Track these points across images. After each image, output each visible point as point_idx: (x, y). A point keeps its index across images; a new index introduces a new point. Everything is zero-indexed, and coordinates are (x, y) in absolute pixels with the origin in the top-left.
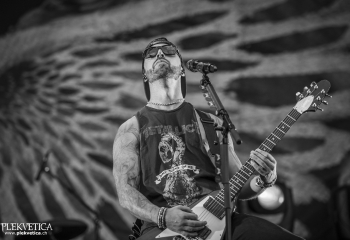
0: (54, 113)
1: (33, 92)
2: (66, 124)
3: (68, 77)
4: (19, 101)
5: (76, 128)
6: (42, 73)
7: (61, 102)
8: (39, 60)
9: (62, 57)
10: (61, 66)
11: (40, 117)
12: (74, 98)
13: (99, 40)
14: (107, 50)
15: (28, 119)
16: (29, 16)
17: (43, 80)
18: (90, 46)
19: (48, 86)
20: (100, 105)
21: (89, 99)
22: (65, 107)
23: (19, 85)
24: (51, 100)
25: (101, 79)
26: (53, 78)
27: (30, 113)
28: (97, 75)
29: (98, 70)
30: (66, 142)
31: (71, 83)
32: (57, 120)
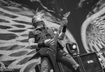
0: (97, 31)
1: (93, 28)
2: (99, 32)
3: (97, 25)
4: (92, 30)
5: (101, 33)
6: (93, 25)
7: (97, 29)
8: (92, 23)
9: (95, 21)
10: (95, 23)
11: (96, 32)
12: (99, 28)
13: (99, 17)
14: (100, 18)
15: (94, 33)
16: (88, 16)
17: (94, 26)
18: (98, 19)
19: (95, 27)
20: (103, 28)
21: (101, 27)
22: (98, 30)
23: (91, 28)
24: (96, 29)
25: (102, 24)
26: (95, 25)
27: (94, 32)
28: (101, 23)
29: (100, 22)
30: (101, 35)
31: (98, 26)
32: (98, 32)
